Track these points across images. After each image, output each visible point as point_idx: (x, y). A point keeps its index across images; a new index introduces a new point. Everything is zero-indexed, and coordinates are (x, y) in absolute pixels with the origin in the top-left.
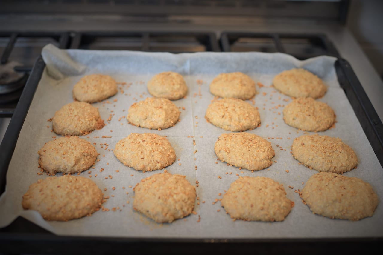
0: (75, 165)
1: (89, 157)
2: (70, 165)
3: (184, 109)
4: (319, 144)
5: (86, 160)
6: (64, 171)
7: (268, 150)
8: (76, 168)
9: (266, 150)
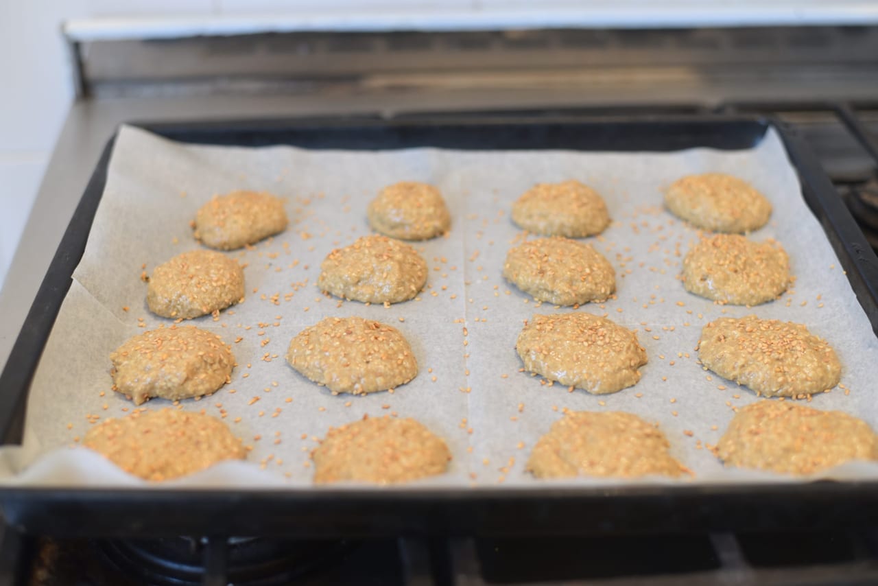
0: (187, 379)
1: (216, 366)
2: (175, 380)
3: (443, 262)
4: (757, 336)
5: (210, 372)
6: (163, 393)
7: (629, 348)
8: (190, 388)
9: (625, 348)
